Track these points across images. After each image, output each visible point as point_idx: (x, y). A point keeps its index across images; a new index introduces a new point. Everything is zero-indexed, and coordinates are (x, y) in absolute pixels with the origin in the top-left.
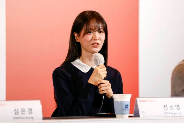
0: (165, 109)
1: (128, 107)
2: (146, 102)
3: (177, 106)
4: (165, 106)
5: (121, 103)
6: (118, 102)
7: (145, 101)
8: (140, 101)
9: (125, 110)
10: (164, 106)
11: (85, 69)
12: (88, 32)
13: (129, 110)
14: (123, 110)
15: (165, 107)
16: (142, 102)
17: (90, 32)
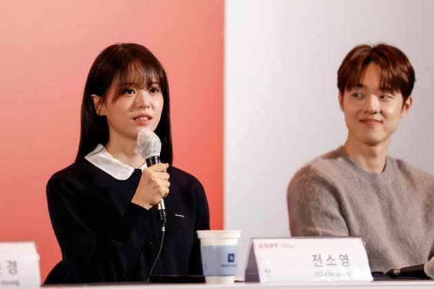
0: (316, 264)
1: (234, 259)
2: (274, 247)
3: (342, 258)
4: (317, 258)
5: (219, 250)
6: (210, 247)
7: (272, 245)
8: (261, 246)
9: (228, 266)
10: (313, 258)
11: (122, 173)
12: (125, 90)
13: (235, 266)
14: (223, 266)
15: (315, 259)
16: (264, 249)
17: (130, 92)
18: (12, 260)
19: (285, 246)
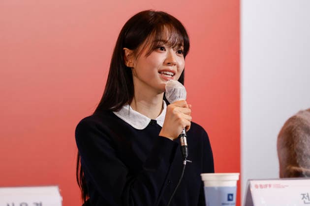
0: (304, 202)
2: (268, 187)
4: (305, 196)
5: (220, 190)
7: (266, 186)
8: (257, 186)
9: (228, 204)
10: (302, 196)
11: (140, 123)
12: (158, 47)
13: (234, 204)
14: (223, 204)
15: (304, 197)
16: (259, 189)
17: (162, 49)
18: (39, 202)
19: (278, 186)
